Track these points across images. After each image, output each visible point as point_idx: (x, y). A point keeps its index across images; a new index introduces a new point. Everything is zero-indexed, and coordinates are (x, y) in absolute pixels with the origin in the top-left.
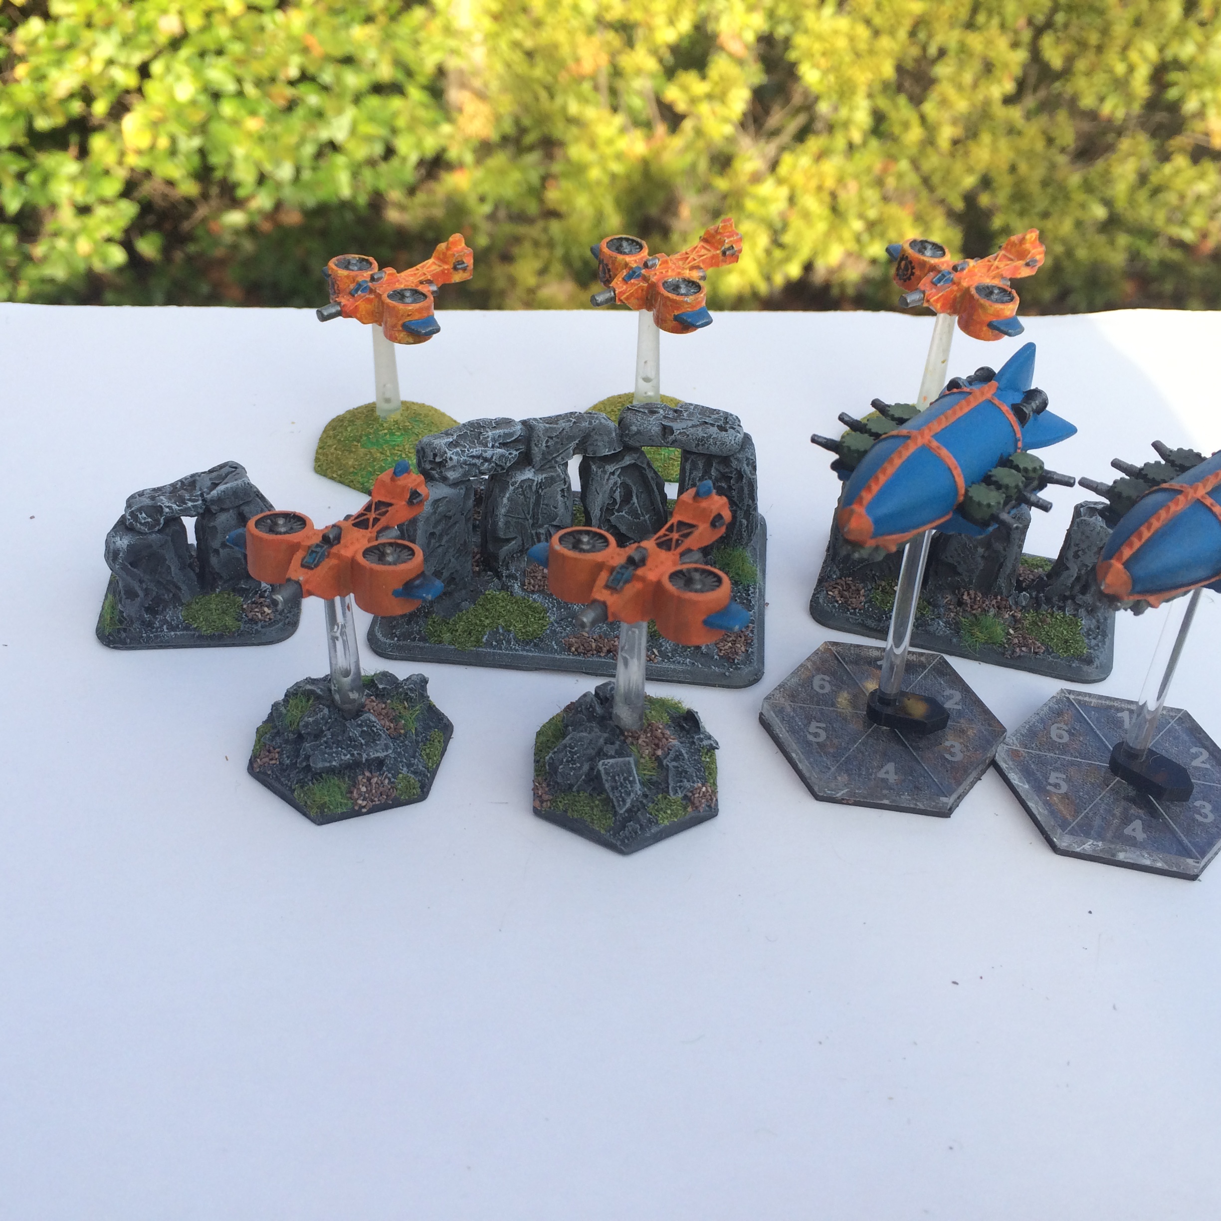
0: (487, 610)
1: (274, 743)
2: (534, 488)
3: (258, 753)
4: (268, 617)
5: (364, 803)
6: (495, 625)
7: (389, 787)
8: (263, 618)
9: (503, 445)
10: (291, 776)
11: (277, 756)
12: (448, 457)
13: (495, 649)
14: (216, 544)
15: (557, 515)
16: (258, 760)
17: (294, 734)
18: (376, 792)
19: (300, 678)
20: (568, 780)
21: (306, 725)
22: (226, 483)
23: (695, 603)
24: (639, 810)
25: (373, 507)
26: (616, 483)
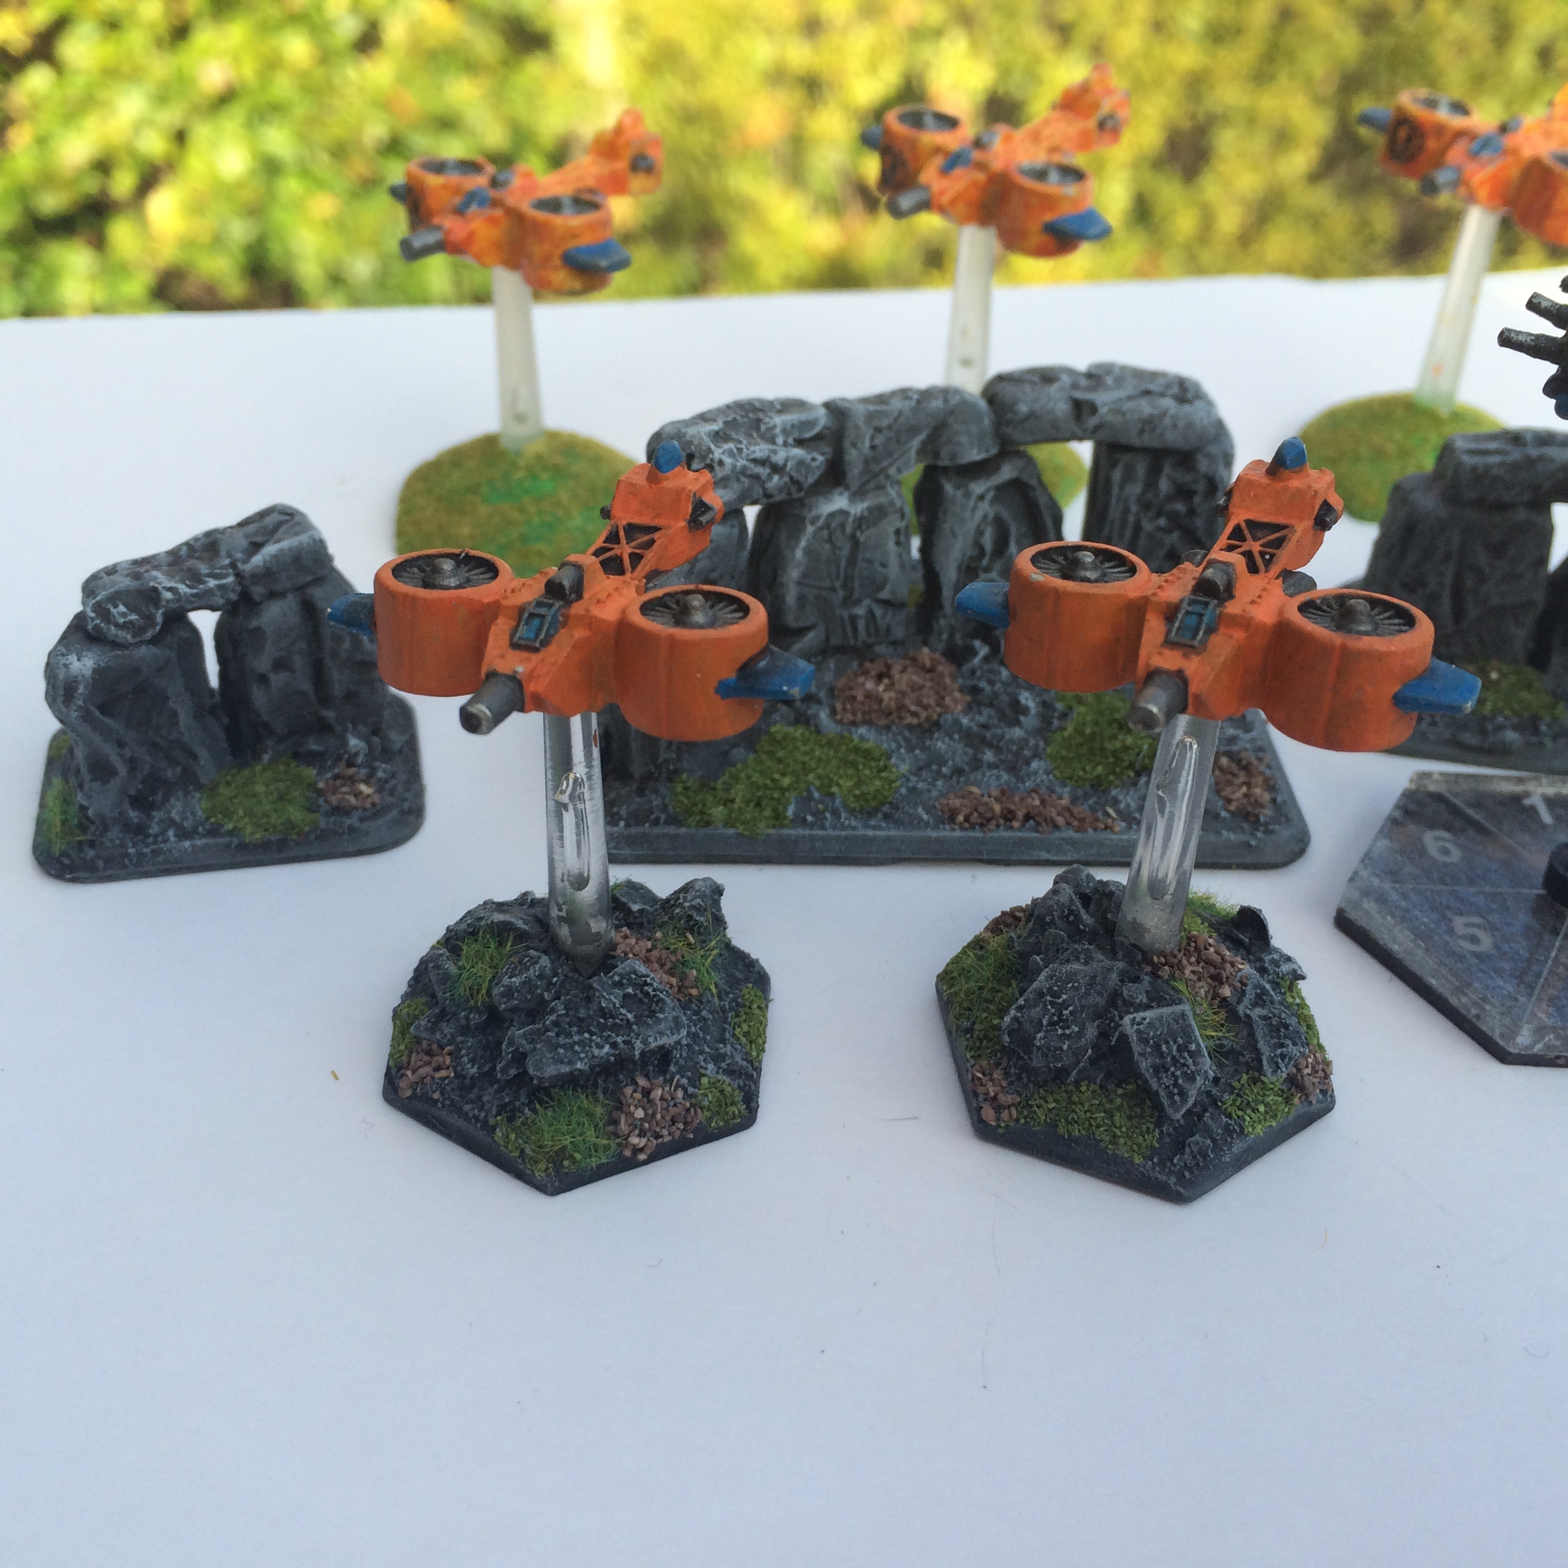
0: (780, 761)
1: (438, 1036)
2: (849, 529)
3: (404, 1058)
4: (369, 800)
5: (643, 1141)
6: (803, 785)
7: (688, 1105)
8: (359, 804)
9: (800, 443)
10: (485, 1099)
11: (448, 1060)
12: (716, 460)
13: (812, 828)
14: (262, 663)
15: (886, 580)
16: (409, 1073)
17: (480, 1013)
18: (663, 1117)
19: (473, 901)
20: (1060, 1060)
21: (509, 993)
22: (279, 541)
23: (1381, 656)
24: (1205, 1110)
25: (622, 534)
26: (985, 516)
